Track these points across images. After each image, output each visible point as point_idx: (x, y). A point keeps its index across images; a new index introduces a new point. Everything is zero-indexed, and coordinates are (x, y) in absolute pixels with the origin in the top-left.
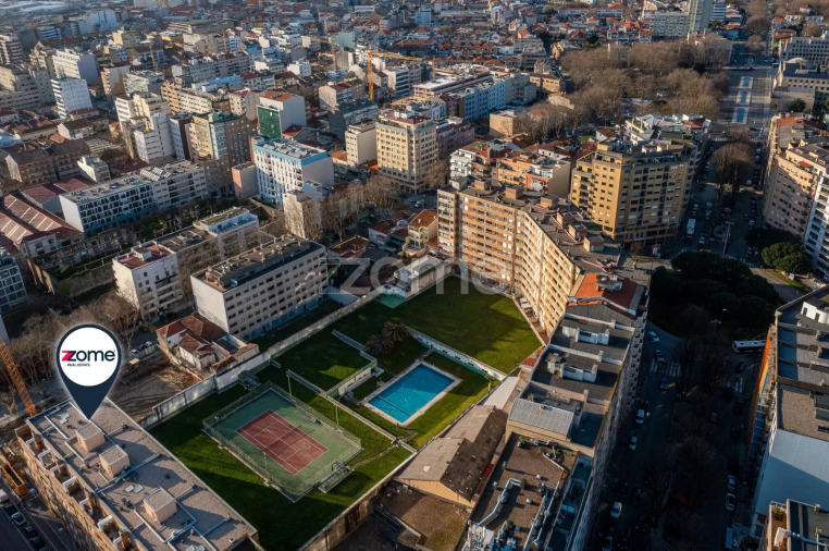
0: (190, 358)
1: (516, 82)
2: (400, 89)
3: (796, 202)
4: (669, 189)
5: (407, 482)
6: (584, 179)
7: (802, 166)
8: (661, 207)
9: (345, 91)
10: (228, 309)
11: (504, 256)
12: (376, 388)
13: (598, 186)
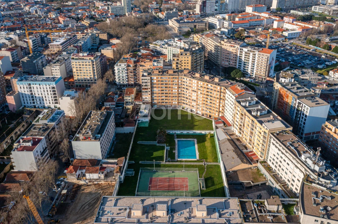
0: (95, 176)
1: (92, 37)
2: (35, 47)
3: (232, 57)
4: (201, 61)
5: (230, 170)
6: (177, 63)
7: (231, 46)
8: (200, 67)
9: (14, 51)
10: (101, 148)
11: (174, 95)
12: (174, 154)
13: (183, 64)
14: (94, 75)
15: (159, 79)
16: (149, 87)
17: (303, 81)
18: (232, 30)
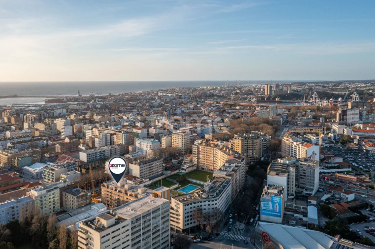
4: (254, 146)
6: (232, 144)
7: (287, 140)
8: (253, 152)
9: (158, 129)
10: (140, 170)
11: (211, 162)
13: (236, 146)
14: (182, 146)
15: (203, 148)
16: (197, 153)
17: (302, 166)
18: (340, 136)
